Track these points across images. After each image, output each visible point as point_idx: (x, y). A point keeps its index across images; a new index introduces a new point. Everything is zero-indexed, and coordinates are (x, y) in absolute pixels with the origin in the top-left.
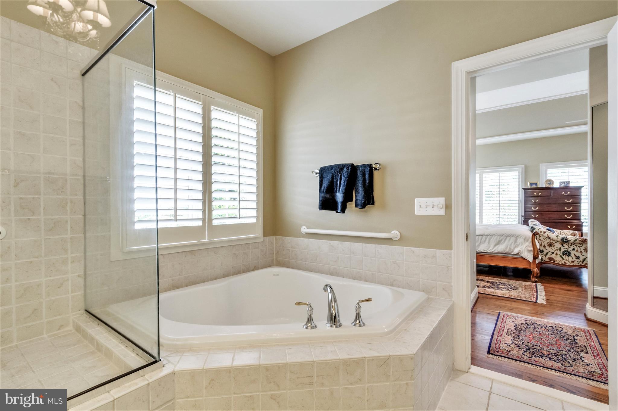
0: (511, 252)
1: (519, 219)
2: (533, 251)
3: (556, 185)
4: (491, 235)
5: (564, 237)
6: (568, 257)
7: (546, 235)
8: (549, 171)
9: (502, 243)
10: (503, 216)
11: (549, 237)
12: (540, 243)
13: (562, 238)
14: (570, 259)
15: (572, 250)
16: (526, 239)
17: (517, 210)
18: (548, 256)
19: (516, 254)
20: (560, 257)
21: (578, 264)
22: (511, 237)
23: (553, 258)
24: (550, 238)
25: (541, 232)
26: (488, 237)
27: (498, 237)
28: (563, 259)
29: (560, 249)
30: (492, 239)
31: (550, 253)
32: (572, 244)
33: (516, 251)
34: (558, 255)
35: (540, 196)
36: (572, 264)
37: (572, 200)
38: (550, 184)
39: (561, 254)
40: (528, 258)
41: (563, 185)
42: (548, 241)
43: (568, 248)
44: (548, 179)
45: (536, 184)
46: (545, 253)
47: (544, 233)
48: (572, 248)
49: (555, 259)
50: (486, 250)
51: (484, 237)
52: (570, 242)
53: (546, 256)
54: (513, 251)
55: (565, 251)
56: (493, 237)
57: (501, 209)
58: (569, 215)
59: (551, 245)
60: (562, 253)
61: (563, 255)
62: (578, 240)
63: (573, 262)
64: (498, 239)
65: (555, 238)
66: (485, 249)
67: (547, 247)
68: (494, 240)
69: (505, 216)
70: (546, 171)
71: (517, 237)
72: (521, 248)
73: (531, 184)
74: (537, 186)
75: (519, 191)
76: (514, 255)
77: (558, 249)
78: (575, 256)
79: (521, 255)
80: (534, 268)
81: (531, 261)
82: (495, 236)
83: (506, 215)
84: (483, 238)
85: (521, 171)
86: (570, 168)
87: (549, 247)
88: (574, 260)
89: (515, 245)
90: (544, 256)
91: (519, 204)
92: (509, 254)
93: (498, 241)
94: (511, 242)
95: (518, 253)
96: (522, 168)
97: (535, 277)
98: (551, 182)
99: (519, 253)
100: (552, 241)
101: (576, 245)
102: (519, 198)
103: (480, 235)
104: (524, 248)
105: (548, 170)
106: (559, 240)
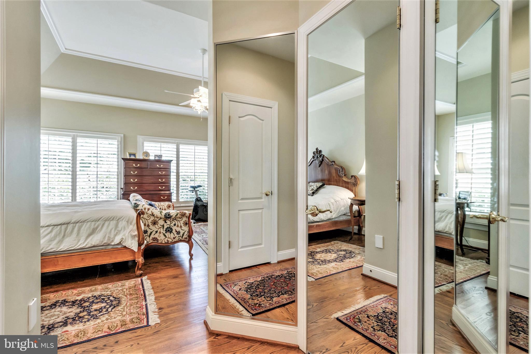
0: (111, 243)
1: (118, 192)
2: (137, 236)
3: (152, 158)
4: (81, 222)
5: (167, 213)
6: (170, 233)
7: (150, 212)
8: (146, 144)
9: (98, 232)
10: (101, 189)
11: (154, 214)
12: (144, 223)
13: (166, 214)
14: (172, 235)
15: (173, 226)
16: (129, 222)
17: (117, 183)
18: (152, 236)
19: (118, 244)
20: (163, 235)
21: (179, 239)
22: (110, 221)
23: (156, 238)
24: (154, 216)
25: (145, 209)
26: (78, 224)
27: (93, 223)
28: (166, 237)
29: (163, 226)
30: (82, 228)
31: (154, 233)
32: (173, 219)
33: (117, 241)
34: (162, 234)
35: (138, 168)
36: (174, 240)
37: (164, 172)
38: (147, 156)
39: (164, 232)
40: (132, 247)
41: (157, 158)
42: (152, 218)
43: (170, 224)
44: (145, 151)
45: (134, 155)
46: (149, 233)
47: (149, 209)
48: (174, 223)
49: (159, 238)
50: (73, 245)
51: (70, 226)
52: (172, 217)
53: (149, 237)
54: (113, 241)
55: (168, 228)
56: (85, 224)
57: (99, 181)
58: (162, 186)
59: (155, 223)
60: (165, 230)
61: (166, 233)
62: (179, 214)
63: (174, 238)
64: (92, 227)
65: (159, 215)
66: (71, 245)
67: (151, 227)
68: (85, 229)
69: (103, 189)
70: (143, 144)
71: (119, 219)
72: (124, 235)
73: (130, 155)
74: (135, 157)
75: (118, 162)
76: (114, 245)
77: (161, 226)
78: (176, 231)
79: (124, 244)
80: (139, 258)
81: (136, 250)
82: (88, 222)
83: (105, 188)
84: (69, 228)
85: (120, 140)
86: (162, 144)
87: (153, 226)
88: (175, 236)
89: (116, 231)
90: (148, 237)
91: (118, 175)
92: (109, 245)
93: (91, 229)
94: (110, 227)
95: (120, 242)
96: (121, 137)
97: (140, 269)
98: (147, 154)
99: (122, 242)
100: (156, 219)
101: (176, 220)
102: (118, 169)
103: (64, 224)
104: (127, 235)
105: (145, 142)
106: (163, 216)
